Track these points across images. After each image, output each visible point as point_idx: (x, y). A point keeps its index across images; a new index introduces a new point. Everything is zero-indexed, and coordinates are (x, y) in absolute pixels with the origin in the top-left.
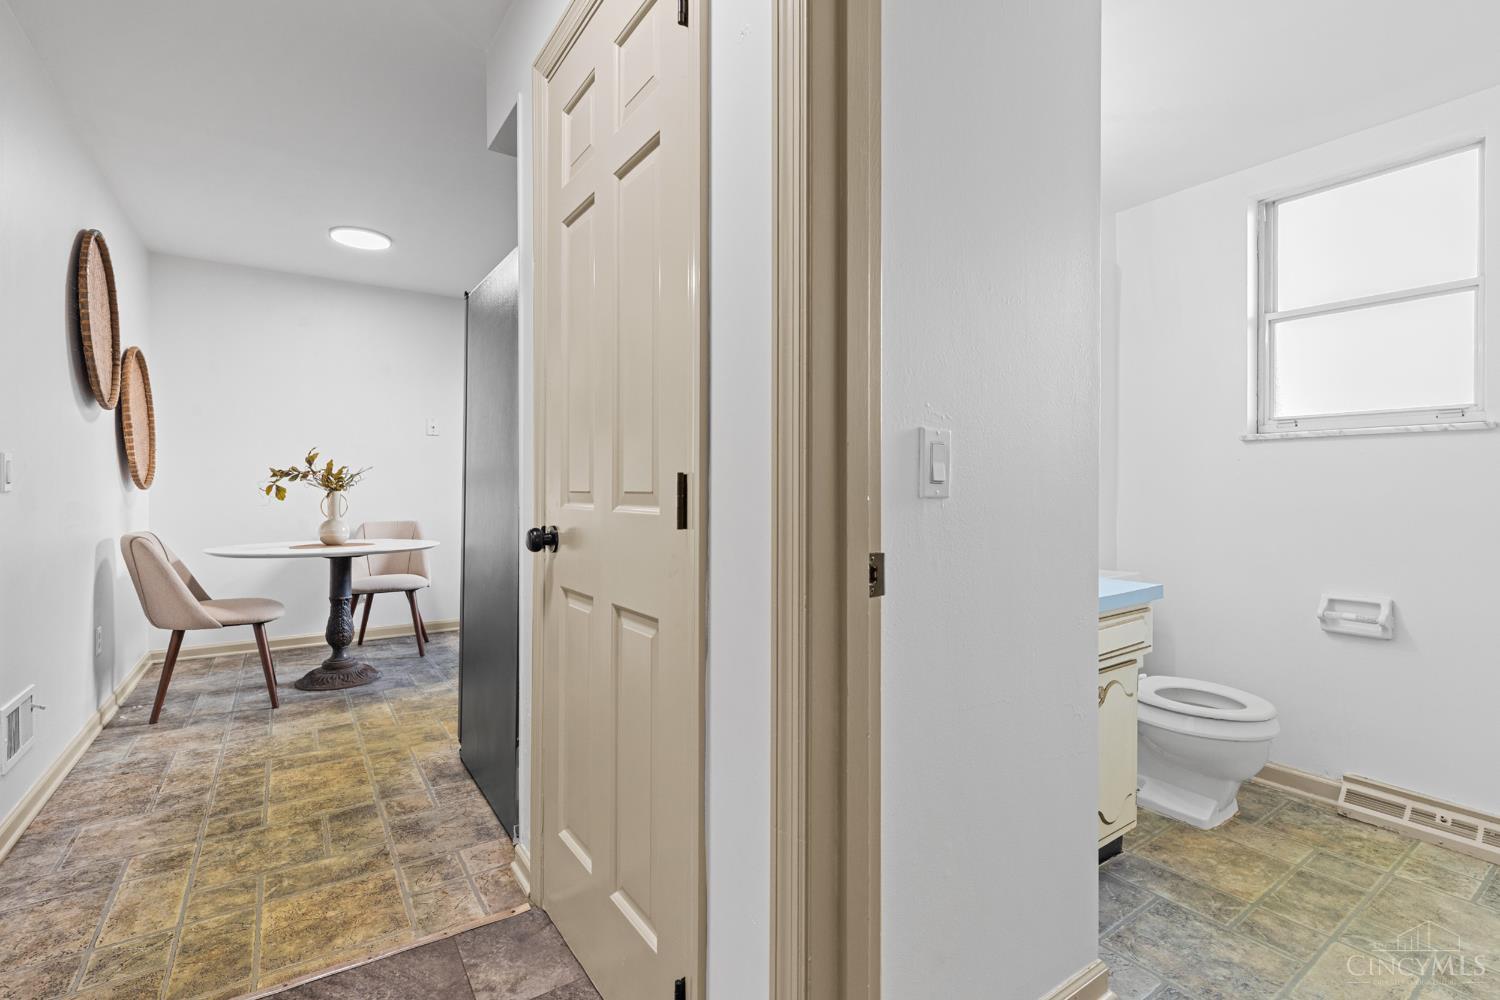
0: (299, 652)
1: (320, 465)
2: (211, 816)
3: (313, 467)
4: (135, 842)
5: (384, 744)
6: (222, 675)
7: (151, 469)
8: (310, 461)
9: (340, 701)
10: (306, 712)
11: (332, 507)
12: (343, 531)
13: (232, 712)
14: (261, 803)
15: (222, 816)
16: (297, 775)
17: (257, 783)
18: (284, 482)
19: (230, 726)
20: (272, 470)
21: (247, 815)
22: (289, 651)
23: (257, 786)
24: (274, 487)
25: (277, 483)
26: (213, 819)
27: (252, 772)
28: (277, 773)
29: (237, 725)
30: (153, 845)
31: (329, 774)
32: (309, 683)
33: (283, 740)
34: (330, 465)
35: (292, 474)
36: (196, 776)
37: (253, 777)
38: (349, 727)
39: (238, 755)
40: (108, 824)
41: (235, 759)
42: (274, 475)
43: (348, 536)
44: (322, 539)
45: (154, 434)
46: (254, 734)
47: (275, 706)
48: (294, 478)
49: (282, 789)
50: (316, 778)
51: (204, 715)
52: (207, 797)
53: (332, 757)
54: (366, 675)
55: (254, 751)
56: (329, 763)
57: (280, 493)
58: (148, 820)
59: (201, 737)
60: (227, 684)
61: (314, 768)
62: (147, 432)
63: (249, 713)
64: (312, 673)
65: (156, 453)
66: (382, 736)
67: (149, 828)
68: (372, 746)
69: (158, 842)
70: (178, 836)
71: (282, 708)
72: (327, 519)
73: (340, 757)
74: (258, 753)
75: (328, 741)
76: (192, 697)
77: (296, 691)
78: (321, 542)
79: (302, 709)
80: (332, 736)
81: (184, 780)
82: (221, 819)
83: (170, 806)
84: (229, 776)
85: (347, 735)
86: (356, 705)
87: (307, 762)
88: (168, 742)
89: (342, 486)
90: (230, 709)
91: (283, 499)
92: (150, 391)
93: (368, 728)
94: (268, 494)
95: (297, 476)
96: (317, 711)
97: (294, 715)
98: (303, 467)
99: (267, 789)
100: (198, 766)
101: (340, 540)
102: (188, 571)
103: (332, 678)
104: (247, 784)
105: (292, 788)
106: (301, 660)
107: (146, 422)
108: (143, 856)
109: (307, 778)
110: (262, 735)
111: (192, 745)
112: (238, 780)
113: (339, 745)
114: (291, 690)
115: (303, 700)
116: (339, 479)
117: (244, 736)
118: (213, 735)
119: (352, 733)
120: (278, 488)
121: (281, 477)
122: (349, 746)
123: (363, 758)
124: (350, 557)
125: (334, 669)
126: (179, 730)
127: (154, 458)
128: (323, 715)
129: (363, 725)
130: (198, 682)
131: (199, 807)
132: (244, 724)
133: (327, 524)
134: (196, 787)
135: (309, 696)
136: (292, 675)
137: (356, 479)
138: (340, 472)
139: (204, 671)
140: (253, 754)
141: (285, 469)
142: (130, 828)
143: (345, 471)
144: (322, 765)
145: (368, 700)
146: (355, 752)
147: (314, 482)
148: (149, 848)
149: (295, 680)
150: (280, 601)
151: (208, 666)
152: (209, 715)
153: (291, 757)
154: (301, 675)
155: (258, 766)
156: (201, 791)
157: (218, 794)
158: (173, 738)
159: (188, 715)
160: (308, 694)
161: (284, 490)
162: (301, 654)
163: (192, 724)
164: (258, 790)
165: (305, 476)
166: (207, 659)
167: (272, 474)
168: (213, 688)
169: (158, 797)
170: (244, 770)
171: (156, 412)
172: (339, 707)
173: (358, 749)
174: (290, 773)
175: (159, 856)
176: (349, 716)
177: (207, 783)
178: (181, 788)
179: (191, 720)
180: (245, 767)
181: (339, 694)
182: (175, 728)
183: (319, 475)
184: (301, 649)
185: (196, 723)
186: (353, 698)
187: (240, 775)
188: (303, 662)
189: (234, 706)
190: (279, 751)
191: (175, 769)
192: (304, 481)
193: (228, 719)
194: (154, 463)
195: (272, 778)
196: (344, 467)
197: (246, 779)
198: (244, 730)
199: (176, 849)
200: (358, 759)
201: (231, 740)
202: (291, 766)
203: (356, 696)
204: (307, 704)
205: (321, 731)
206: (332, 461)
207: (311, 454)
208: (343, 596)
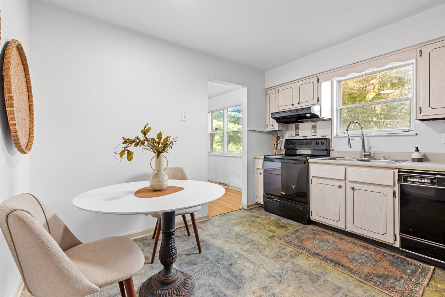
1: (152, 136)
3: (147, 137)
7: (30, 138)
8: (145, 133)
11: (158, 164)
18: (132, 148)
20: (124, 138)
24: (126, 152)
25: (127, 149)
34: (160, 136)
35: (138, 142)
42: (125, 142)
45: (33, 114)
48: (136, 145)
57: (130, 154)
62: (28, 113)
65: (35, 126)
72: (155, 173)
91: (132, 160)
92: (30, 84)
94: (121, 156)
98: (142, 137)
102: (62, 222)
107: (27, 105)
116: (166, 145)
120: (128, 151)
121: (130, 144)
127: (33, 130)
138: (167, 140)
141: (132, 138)
143: (170, 139)
147: (149, 147)
161: (132, 153)
165: (143, 143)
167: (123, 141)
171: (34, 99)
183: (153, 143)
192: (143, 147)
194: (33, 134)
206: (161, 132)
207: (146, 129)
208: (172, 229)
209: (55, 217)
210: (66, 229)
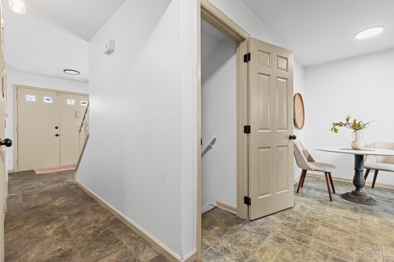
0: (347, 184)
1: (351, 121)
2: (297, 231)
3: (348, 122)
4: (276, 227)
5: (368, 237)
6: (320, 184)
8: (347, 120)
9: (356, 208)
10: (341, 207)
11: (356, 136)
12: (360, 145)
13: (318, 198)
14: (311, 235)
15: (299, 233)
16: (327, 231)
17: (314, 226)
18: (337, 127)
19: (316, 202)
20: (333, 123)
21: (306, 237)
22: (344, 182)
23: (314, 228)
24: (334, 129)
26: (296, 232)
27: (314, 221)
28: (321, 226)
29: (317, 202)
30: (279, 231)
31: (339, 237)
32: (345, 196)
33: (329, 214)
34: (355, 121)
35: (340, 124)
36: (299, 215)
37: (314, 224)
38: (355, 221)
39: (313, 213)
40: (274, 218)
41: (311, 214)
42: (334, 125)
43: (363, 146)
44: (352, 147)
46: (321, 208)
47: (331, 201)
48: (341, 126)
49: (321, 234)
50: (334, 236)
51: (310, 195)
52: (299, 223)
53: (343, 231)
54: (369, 201)
55: (318, 214)
56: (341, 233)
57: (336, 131)
58: (282, 222)
59: (306, 202)
60: (320, 187)
61: (335, 231)
62: (303, 115)
63: (323, 200)
64: (347, 194)
66: (369, 232)
67: (281, 225)
68: (362, 234)
69: (281, 231)
70: (286, 232)
71: (333, 202)
72: (354, 140)
73: (347, 232)
74: (319, 216)
75: (344, 223)
76: (310, 188)
77: (341, 198)
78: (352, 148)
79: (340, 206)
80: (347, 221)
81: (295, 214)
82: (298, 234)
83: (289, 221)
84: (307, 220)
85: (353, 224)
86: (362, 212)
87: (333, 228)
88: (298, 200)
89: (360, 128)
90: (318, 196)
91: (337, 133)
93: (364, 225)
94: (332, 131)
95: (342, 125)
96: (345, 209)
97: (336, 207)
98: (345, 122)
99: (316, 231)
100: (301, 211)
101: (360, 148)
103: (354, 198)
104: (311, 225)
105: (324, 235)
106: (347, 187)
107: (302, 112)
108: (276, 233)
109: (330, 235)
110: (323, 209)
111: (303, 204)
112: (309, 222)
113: (348, 227)
114: (339, 197)
115: (342, 202)
116: (359, 126)
117: (317, 207)
118: (310, 203)
119: (355, 224)
120: (335, 129)
121: (336, 125)
122: (352, 229)
123: (356, 238)
124: (364, 155)
125: (356, 195)
126: (302, 198)
128: (347, 211)
129: (362, 223)
130: (313, 184)
131: (295, 225)
132: (319, 203)
133: (354, 141)
134: (297, 218)
135: (345, 202)
136: (342, 191)
137: (366, 125)
138: (359, 123)
139: (316, 181)
140: (317, 215)
141: (338, 123)
142: (277, 222)
143: (361, 123)
144: (338, 232)
145: (368, 212)
146: (354, 234)
147: (349, 127)
148: (278, 231)
149: (342, 194)
150: (336, 166)
151: (318, 180)
152: (311, 196)
153: (328, 222)
154: (344, 193)
155: (317, 220)
156: (298, 220)
157: (302, 224)
158: (299, 199)
159: (306, 193)
160: (345, 200)
161: (337, 130)
162: (348, 185)
163: (306, 197)
164: (313, 229)
165: (345, 125)
166: (319, 178)
168: (316, 188)
169: (288, 216)
170: (312, 220)
172: (355, 210)
173: (355, 233)
174: (326, 229)
175: (279, 236)
176: (357, 216)
177: (301, 219)
178: (294, 216)
179: (306, 196)
180: (313, 219)
181: (357, 205)
182: (302, 196)
183: (351, 125)
184: (348, 183)
185: (307, 197)
186: (362, 209)
187: (310, 221)
188: (347, 188)
189: (319, 196)
190: (326, 218)
191: (295, 209)
192: (345, 127)
193: (316, 200)
194: (304, 123)
195: (319, 227)
196: (361, 121)
197: (311, 223)
198: (318, 205)
199: (283, 237)
200: (354, 237)
201: (313, 207)
202: (327, 226)
203: (363, 209)
204: (343, 204)
205: (344, 217)
206: (356, 119)
207: (348, 117)
208: (360, 169)
209: (306, 150)
210: (310, 155)
